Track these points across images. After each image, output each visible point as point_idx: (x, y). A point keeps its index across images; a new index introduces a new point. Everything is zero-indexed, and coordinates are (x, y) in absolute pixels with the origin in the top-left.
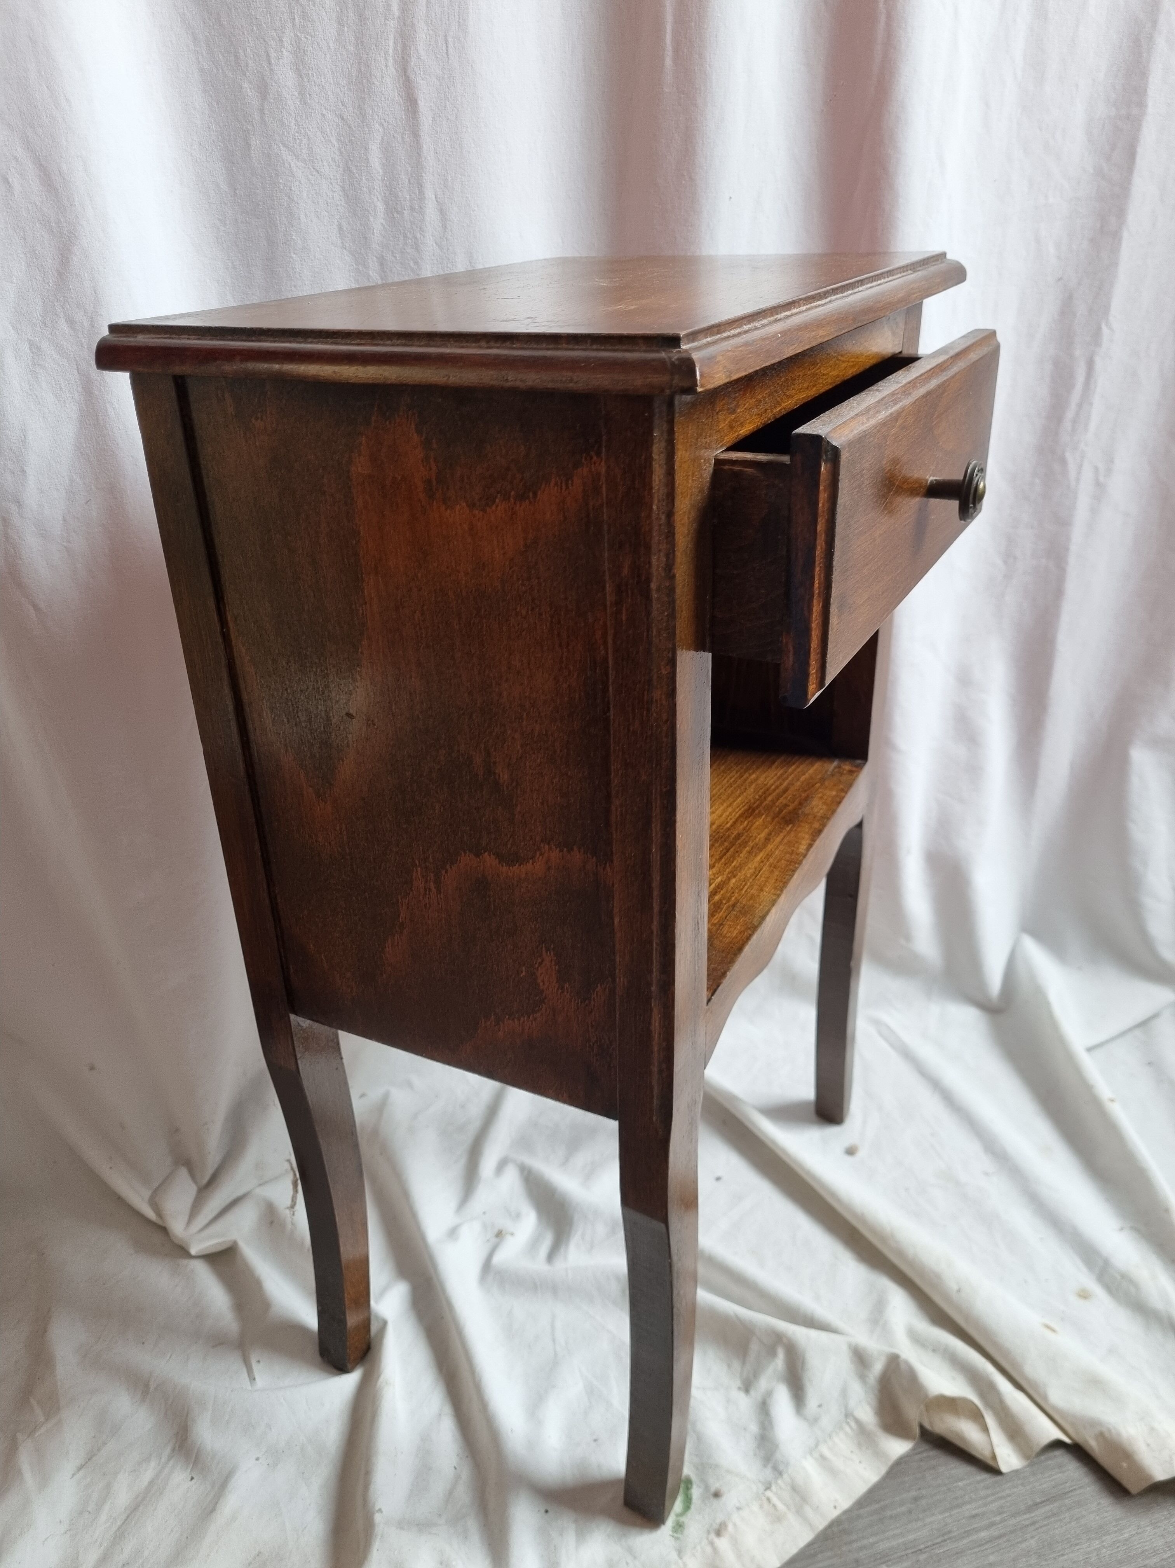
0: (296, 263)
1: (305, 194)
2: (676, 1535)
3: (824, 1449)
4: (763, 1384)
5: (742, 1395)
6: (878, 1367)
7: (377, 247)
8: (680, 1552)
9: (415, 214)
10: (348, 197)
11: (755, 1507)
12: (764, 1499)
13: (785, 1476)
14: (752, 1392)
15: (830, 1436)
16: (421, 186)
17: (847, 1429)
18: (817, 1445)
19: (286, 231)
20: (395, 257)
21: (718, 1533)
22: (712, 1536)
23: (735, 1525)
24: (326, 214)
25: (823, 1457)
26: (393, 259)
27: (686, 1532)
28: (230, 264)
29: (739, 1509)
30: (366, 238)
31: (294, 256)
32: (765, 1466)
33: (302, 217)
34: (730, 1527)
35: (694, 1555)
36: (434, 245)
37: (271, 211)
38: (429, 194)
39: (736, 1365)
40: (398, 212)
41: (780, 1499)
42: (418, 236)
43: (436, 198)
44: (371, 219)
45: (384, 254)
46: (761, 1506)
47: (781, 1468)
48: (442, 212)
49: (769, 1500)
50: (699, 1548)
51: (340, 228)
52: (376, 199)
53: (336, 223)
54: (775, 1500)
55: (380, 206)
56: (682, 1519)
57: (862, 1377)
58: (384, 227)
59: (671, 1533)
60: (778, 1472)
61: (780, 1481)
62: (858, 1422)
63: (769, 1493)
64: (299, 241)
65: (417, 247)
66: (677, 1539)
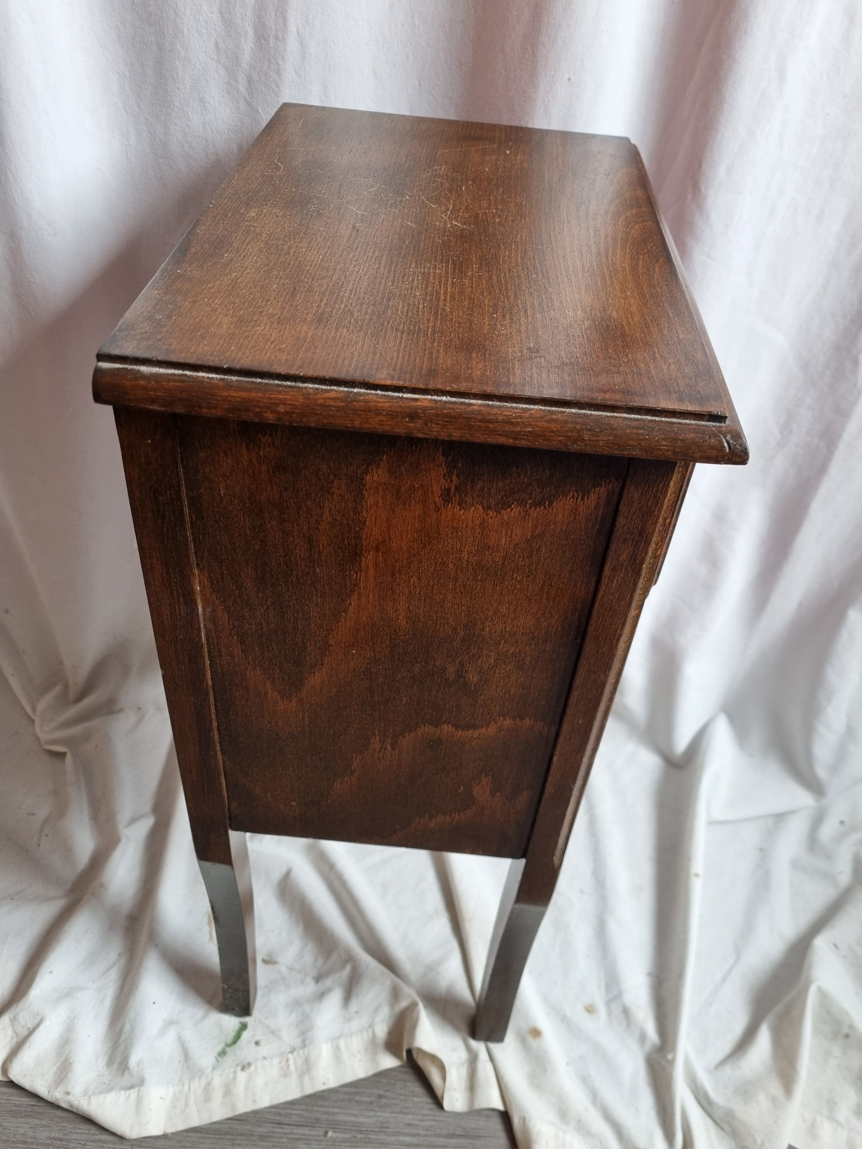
0: (180, 69)
1: (188, 12)
2: (218, 1058)
3: (342, 1043)
4: (328, 982)
5: (313, 983)
6: (404, 1004)
7: (246, 66)
8: (214, 1068)
9: (279, 43)
10: (224, 19)
11: (276, 1062)
12: (285, 1058)
13: (306, 1049)
14: (320, 984)
15: (352, 1035)
16: (285, 19)
17: (365, 1035)
18: (339, 1037)
19: (172, 41)
20: (261, 78)
21: (243, 1069)
22: (239, 1068)
23: (256, 1067)
24: (205, 31)
25: (338, 1048)
26: (259, 78)
27: (225, 1059)
28: (128, 61)
29: (265, 1058)
30: (237, 57)
31: (178, 63)
32: (299, 1037)
33: (185, 30)
34: (252, 1068)
35: (221, 1075)
36: (294, 73)
37: (161, 22)
38: (292, 27)
39: (320, 962)
40: (265, 39)
41: (295, 1063)
42: (280, 62)
43: (298, 31)
44: (243, 41)
45: (252, 73)
46: (280, 1062)
47: (307, 1043)
48: (302, 44)
49: (287, 1060)
50: (226, 1072)
51: (217, 46)
52: (247, 25)
53: (214, 40)
54: (291, 1062)
55: (251, 32)
56: (228, 1049)
57: (392, 1005)
58: (253, 50)
59: (216, 1055)
60: (304, 1045)
61: (301, 1051)
62: (374, 1033)
63: (290, 1056)
64: (183, 52)
65: (278, 72)
66: (217, 1060)
